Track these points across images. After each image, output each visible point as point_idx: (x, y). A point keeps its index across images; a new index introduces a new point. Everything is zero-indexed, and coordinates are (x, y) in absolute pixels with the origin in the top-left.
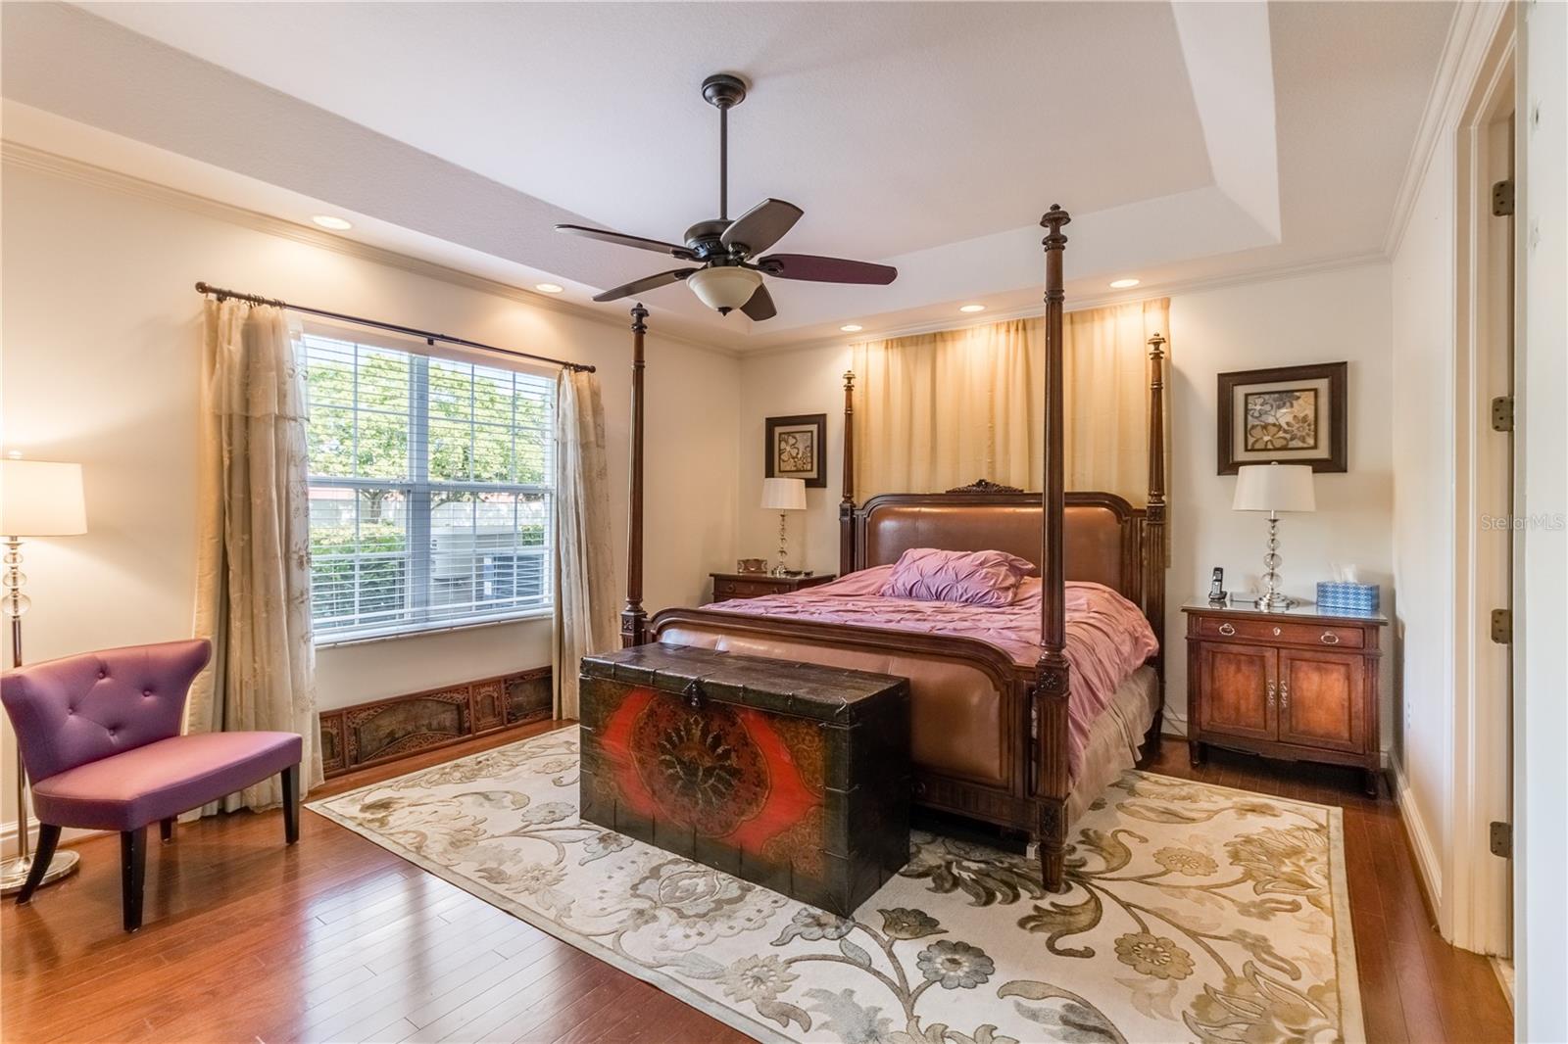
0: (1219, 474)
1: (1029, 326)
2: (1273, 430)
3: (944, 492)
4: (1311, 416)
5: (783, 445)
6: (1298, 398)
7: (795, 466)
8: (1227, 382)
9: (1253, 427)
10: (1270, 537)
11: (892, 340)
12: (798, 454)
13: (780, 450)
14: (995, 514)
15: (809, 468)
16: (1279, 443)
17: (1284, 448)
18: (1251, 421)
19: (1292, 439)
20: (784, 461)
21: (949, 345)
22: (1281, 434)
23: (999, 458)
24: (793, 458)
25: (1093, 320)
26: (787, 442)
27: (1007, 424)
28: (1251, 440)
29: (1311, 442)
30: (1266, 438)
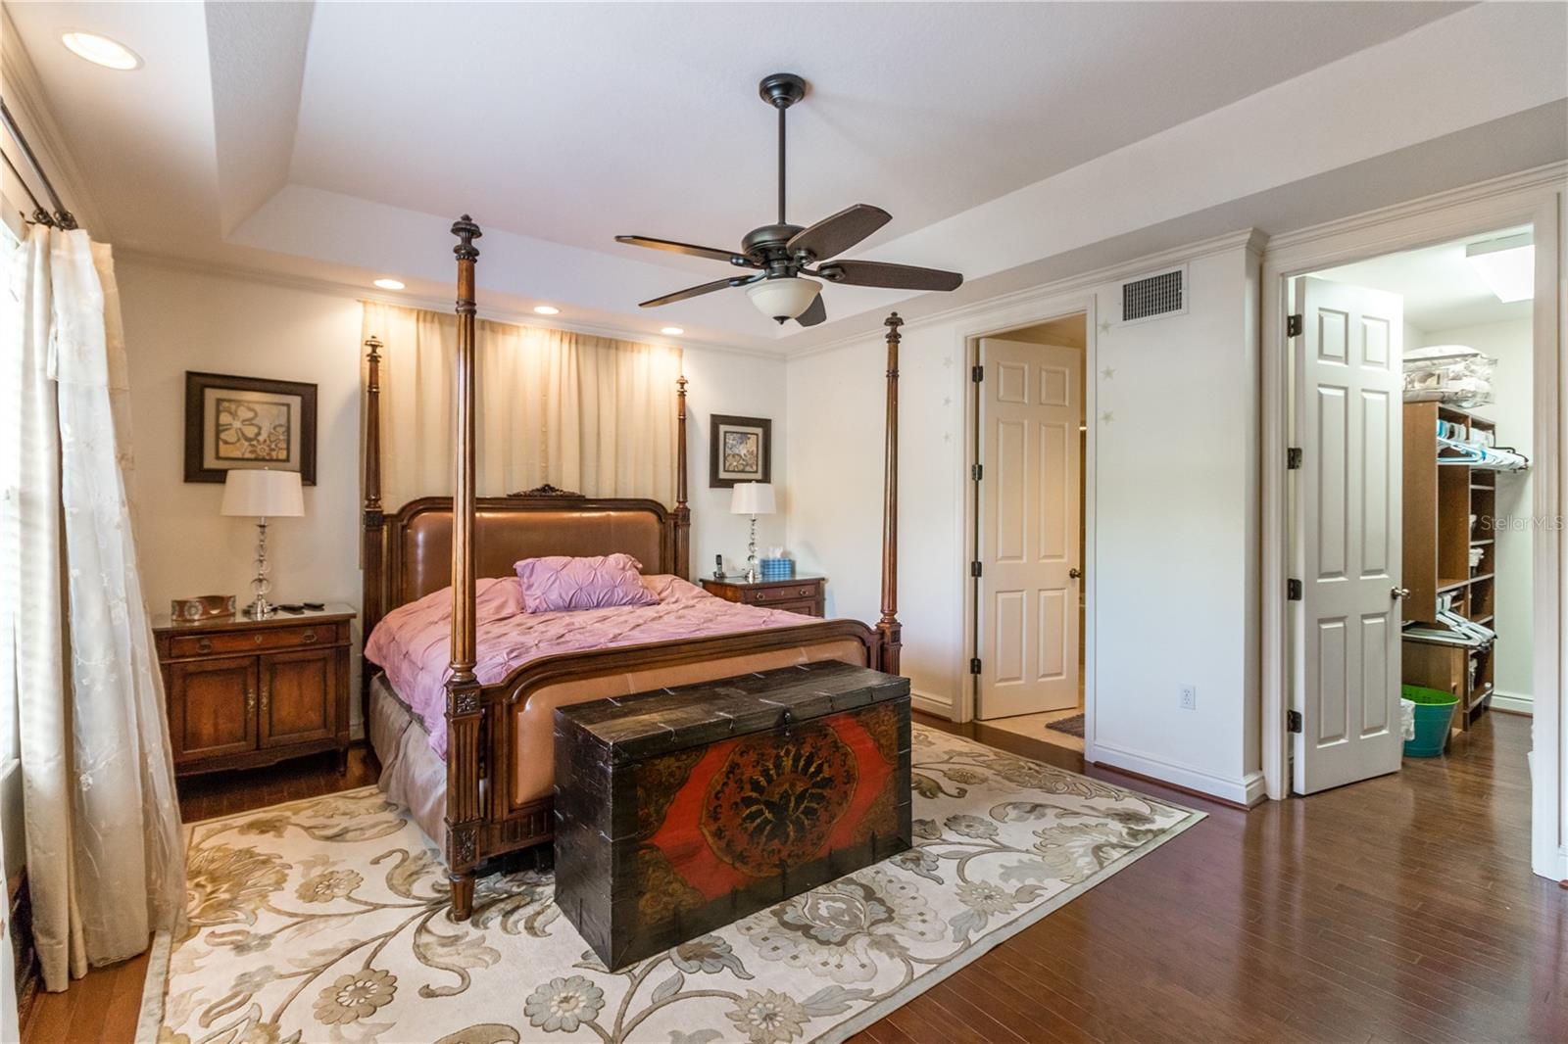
0: (711, 487)
1: (581, 341)
2: (737, 458)
3: (505, 496)
4: (755, 452)
5: (225, 418)
6: (749, 438)
7: (251, 452)
8: (717, 420)
9: (729, 455)
10: (751, 531)
11: (426, 313)
12: (258, 434)
13: (218, 425)
14: (564, 519)
15: (283, 455)
16: (741, 467)
17: (743, 471)
18: (728, 451)
19: (747, 465)
20: (226, 443)
21: (500, 337)
22: (741, 462)
23: (552, 462)
24: (248, 439)
25: (632, 351)
26: (234, 415)
27: (559, 432)
28: (727, 464)
29: (755, 468)
30: (735, 464)
